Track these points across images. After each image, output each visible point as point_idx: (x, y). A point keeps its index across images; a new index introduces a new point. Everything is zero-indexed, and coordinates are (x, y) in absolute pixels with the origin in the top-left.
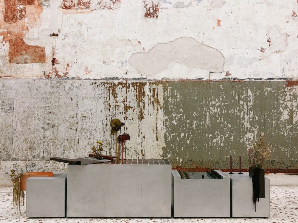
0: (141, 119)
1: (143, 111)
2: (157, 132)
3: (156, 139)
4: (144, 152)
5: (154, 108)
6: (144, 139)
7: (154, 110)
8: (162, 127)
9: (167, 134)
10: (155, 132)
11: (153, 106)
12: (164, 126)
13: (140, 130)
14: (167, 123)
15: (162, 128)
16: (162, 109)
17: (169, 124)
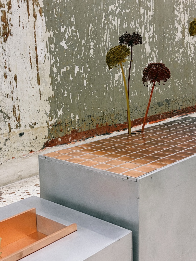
0: (6, 36)
1: (8, 16)
2: (37, 67)
3: (37, 81)
4: (19, 110)
5: (28, 12)
6: (16, 82)
7: (29, 15)
8: (45, 55)
9: (55, 70)
10: (34, 65)
11: (26, 7)
12: (49, 53)
13: (7, 63)
14: (52, 46)
15: (45, 57)
16: (43, 14)
17: (55, 49)
